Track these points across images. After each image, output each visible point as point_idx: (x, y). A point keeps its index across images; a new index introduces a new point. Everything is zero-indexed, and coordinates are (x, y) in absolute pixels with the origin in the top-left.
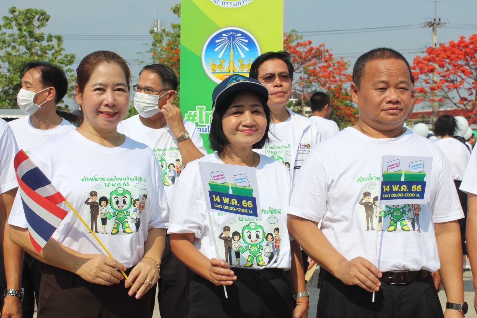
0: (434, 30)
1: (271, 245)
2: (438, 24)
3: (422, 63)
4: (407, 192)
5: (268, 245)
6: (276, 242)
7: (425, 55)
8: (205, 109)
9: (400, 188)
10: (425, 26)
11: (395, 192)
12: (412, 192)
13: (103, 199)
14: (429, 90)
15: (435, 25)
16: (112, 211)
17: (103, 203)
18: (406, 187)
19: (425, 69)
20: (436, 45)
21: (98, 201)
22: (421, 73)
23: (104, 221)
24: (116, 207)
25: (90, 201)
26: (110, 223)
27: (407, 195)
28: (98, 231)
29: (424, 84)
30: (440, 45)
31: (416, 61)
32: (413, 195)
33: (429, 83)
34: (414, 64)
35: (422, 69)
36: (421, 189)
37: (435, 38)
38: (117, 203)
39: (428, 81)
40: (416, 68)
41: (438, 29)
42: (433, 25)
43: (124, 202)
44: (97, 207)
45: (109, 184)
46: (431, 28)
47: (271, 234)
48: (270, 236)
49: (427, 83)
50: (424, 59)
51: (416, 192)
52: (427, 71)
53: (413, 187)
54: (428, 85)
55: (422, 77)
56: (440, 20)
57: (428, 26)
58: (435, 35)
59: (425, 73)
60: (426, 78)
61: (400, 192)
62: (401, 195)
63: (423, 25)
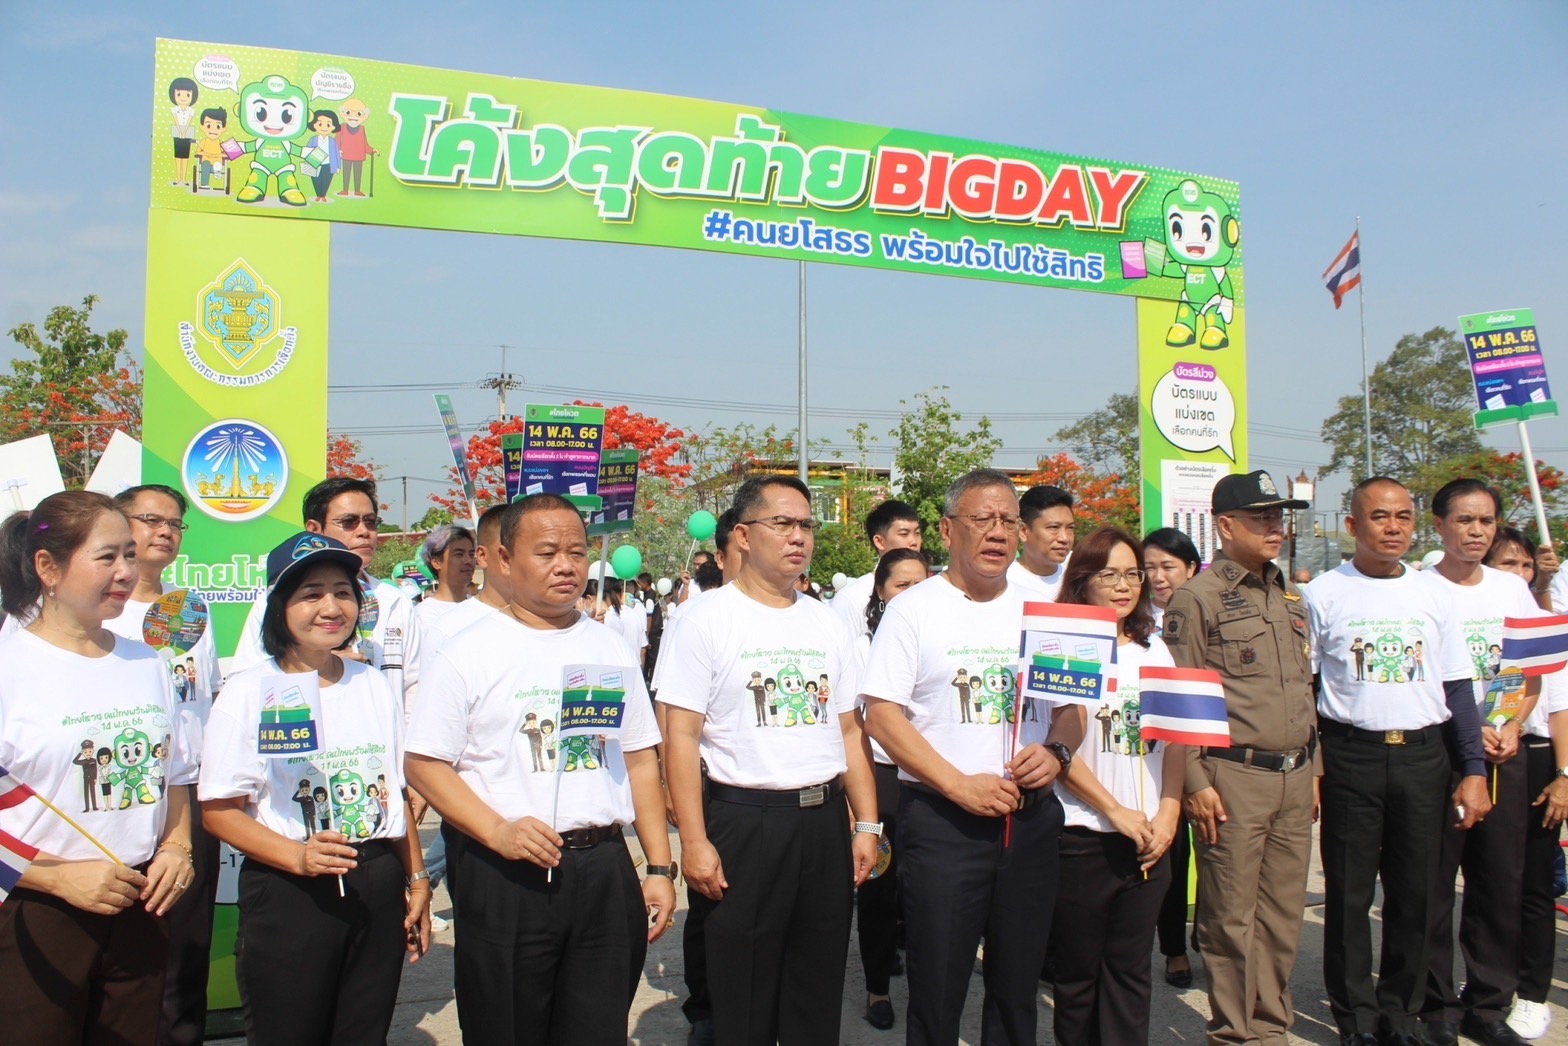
0: (501, 392)
1: (375, 803)
2: (508, 384)
3: (483, 448)
4: (594, 717)
5: (371, 803)
6: (382, 798)
7: (488, 434)
8: (187, 561)
9: (584, 711)
10: (488, 387)
11: (577, 717)
12: (603, 717)
13: (104, 751)
14: (495, 494)
15: (503, 385)
16: (118, 770)
17: (104, 758)
18: (593, 709)
19: (488, 458)
20: (504, 418)
21: (95, 757)
22: (482, 465)
23: (107, 789)
24: (124, 762)
25: (82, 758)
26: (117, 790)
27: (594, 721)
28: (97, 806)
29: (486, 483)
30: (511, 418)
31: (473, 445)
32: (604, 721)
33: (494, 482)
34: (470, 448)
35: (482, 458)
36: (616, 713)
37: (502, 406)
38: (126, 755)
39: (492, 479)
40: (474, 456)
41: (507, 392)
42: (499, 384)
43: (138, 752)
44: (94, 766)
45: (109, 724)
46: (497, 389)
47: (373, 786)
48: (372, 789)
49: (491, 482)
50: (485, 441)
51: (609, 717)
52: (492, 463)
53: (604, 710)
54: (493, 485)
55: (484, 471)
56: (510, 377)
57: (490, 386)
58: (503, 402)
59: (490, 465)
60: (489, 474)
61: (584, 717)
62: (586, 721)
63: (482, 385)
